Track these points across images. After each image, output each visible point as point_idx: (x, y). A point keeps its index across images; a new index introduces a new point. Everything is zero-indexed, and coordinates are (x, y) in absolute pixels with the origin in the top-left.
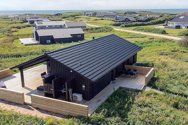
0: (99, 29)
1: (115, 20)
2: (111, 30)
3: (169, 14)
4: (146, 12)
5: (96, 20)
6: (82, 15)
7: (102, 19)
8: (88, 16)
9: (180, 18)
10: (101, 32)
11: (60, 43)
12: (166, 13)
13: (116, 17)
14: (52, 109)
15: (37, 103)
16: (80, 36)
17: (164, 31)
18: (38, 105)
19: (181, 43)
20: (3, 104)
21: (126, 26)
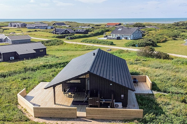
0: (50, 43)
1: (54, 32)
2: (63, 43)
3: (94, 25)
4: (71, 22)
5: (30, 31)
6: (7, 26)
7: (36, 31)
8: (16, 27)
9: (119, 30)
10: (53, 45)
11: (27, 58)
12: (91, 24)
13: (55, 29)
14: (108, 117)
15: (92, 114)
16: (43, 51)
17: (112, 43)
18: (93, 116)
19: (139, 54)
20: (55, 121)
21: (71, 38)
